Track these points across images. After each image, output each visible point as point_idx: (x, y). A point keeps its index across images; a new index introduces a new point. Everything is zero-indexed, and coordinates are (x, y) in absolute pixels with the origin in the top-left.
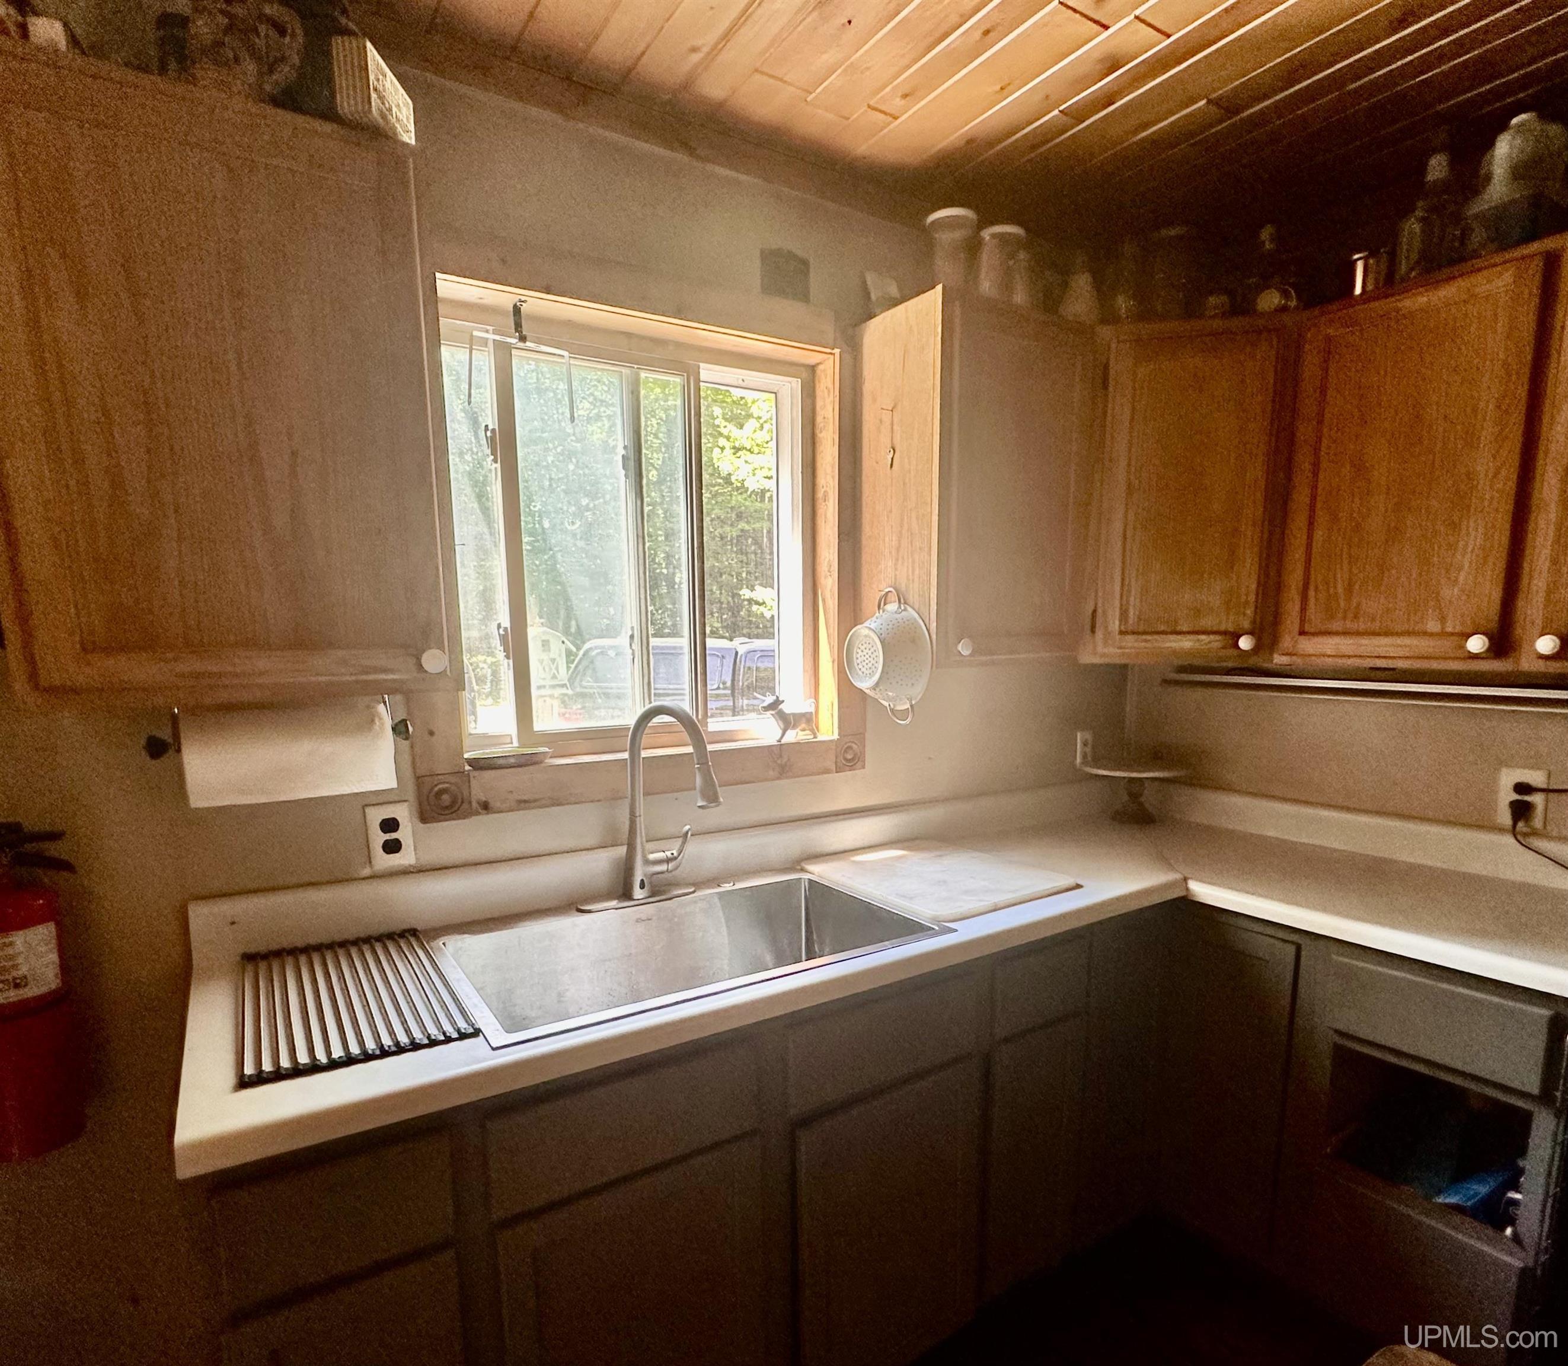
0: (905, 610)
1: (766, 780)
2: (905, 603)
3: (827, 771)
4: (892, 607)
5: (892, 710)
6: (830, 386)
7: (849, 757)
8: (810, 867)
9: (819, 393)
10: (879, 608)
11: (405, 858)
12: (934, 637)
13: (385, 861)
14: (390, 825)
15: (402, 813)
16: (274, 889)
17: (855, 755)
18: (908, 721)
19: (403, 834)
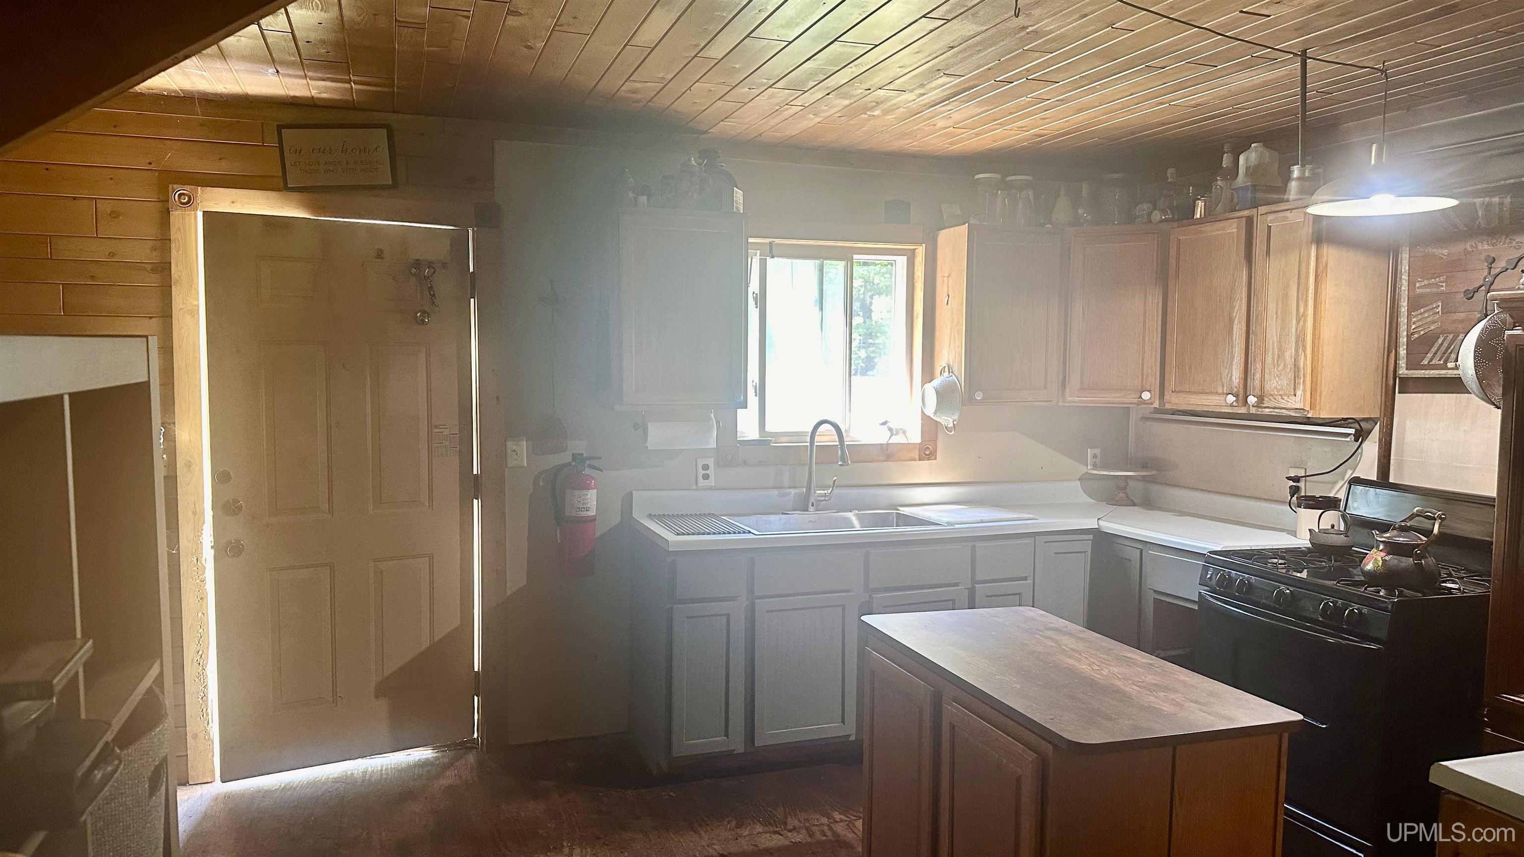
0: (952, 376)
1: (879, 461)
2: (952, 372)
3: (915, 460)
4: (946, 374)
5: (946, 427)
6: (921, 260)
7: (927, 453)
8: (900, 508)
9: (916, 264)
10: (941, 374)
11: (711, 482)
12: (963, 390)
13: (702, 483)
14: (706, 467)
15: (711, 462)
16: (657, 490)
17: (931, 452)
18: (953, 433)
19: (711, 471)
